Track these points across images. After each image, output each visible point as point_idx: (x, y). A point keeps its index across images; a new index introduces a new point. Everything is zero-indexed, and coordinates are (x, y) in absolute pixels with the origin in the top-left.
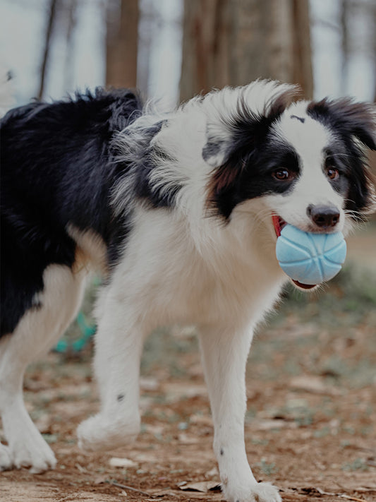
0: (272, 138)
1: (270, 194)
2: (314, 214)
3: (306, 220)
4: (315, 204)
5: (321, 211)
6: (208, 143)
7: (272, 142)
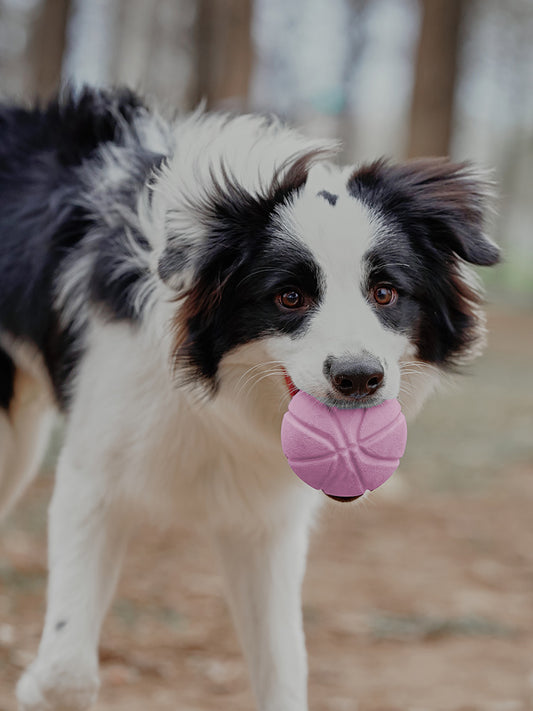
0: (275, 234)
1: (272, 334)
2: (335, 374)
3: (323, 385)
4: (336, 355)
5: (346, 368)
6: (167, 250)
7: (274, 243)
